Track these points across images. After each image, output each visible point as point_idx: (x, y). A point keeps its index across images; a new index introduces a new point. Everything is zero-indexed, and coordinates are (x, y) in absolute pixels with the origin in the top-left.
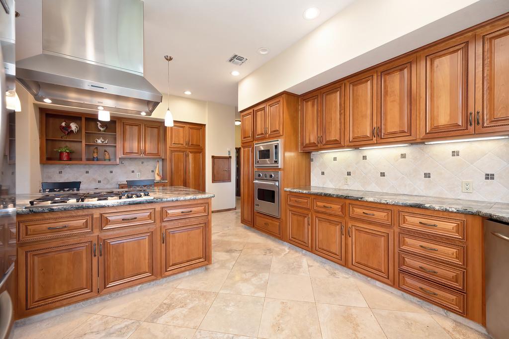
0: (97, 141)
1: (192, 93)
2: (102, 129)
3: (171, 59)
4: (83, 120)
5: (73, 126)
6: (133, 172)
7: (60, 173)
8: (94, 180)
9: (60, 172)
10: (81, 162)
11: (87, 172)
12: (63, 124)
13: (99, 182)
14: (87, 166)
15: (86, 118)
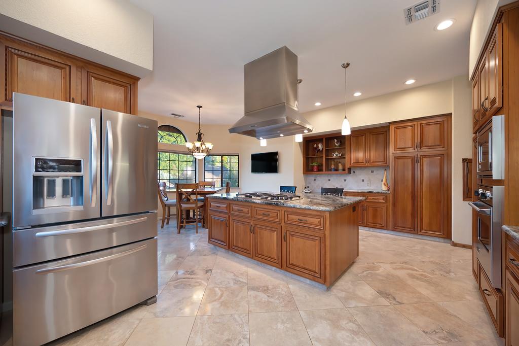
0: (333, 155)
1: (362, 93)
2: (337, 145)
3: (348, 65)
4: (324, 140)
5: (320, 146)
6: (363, 181)
10: (322, 172)
11: (329, 180)
12: (315, 146)
14: (329, 176)
15: (325, 138)
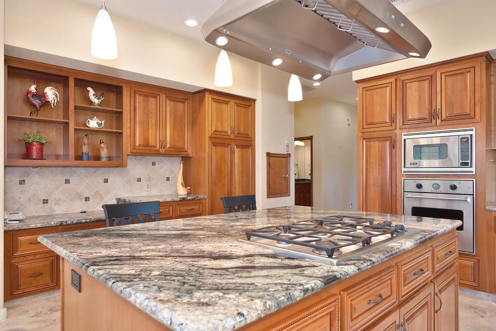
4: (72, 83)
5: (51, 93)
6: (139, 180)
7: (20, 183)
8: (79, 196)
9: (22, 182)
10: (57, 163)
11: (67, 182)
12: (33, 88)
13: (87, 199)
14: (68, 170)
15: (76, 79)
